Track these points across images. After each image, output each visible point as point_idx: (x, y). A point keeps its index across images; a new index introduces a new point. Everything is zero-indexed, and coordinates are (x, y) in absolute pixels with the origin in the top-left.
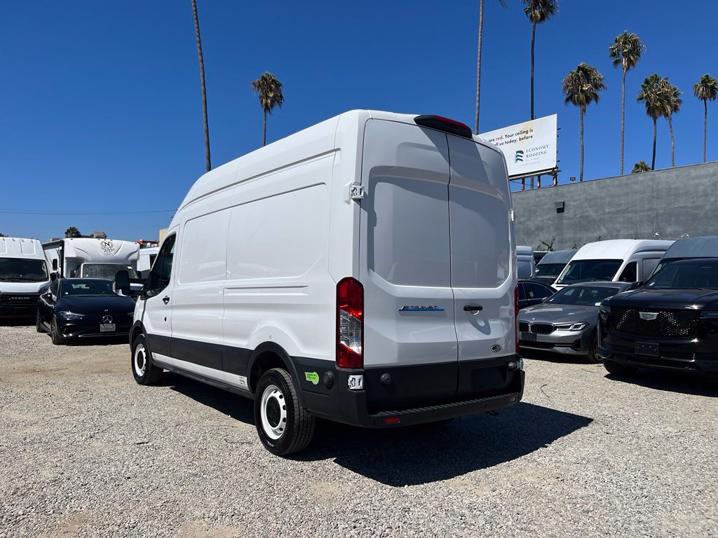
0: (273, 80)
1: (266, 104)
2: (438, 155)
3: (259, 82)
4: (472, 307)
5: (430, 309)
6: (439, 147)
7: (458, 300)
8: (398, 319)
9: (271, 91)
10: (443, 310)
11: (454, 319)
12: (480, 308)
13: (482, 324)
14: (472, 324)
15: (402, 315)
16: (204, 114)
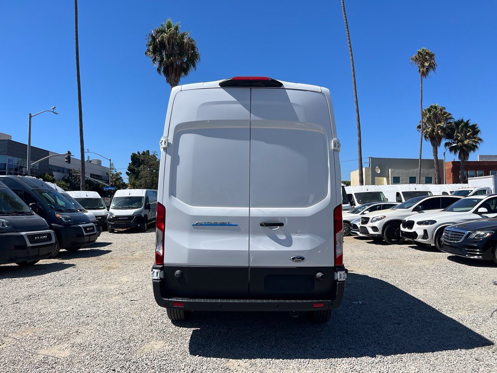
0: (427, 53)
1: (423, 72)
2: (239, 106)
3: (416, 57)
4: (270, 224)
5: (223, 224)
6: (240, 100)
7: (254, 218)
8: (191, 231)
9: (427, 61)
10: (237, 225)
11: (249, 232)
12: (281, 225)
13: (283, 237)
14: (269, 237)
15: (195, 228)
16: (354, 91)
